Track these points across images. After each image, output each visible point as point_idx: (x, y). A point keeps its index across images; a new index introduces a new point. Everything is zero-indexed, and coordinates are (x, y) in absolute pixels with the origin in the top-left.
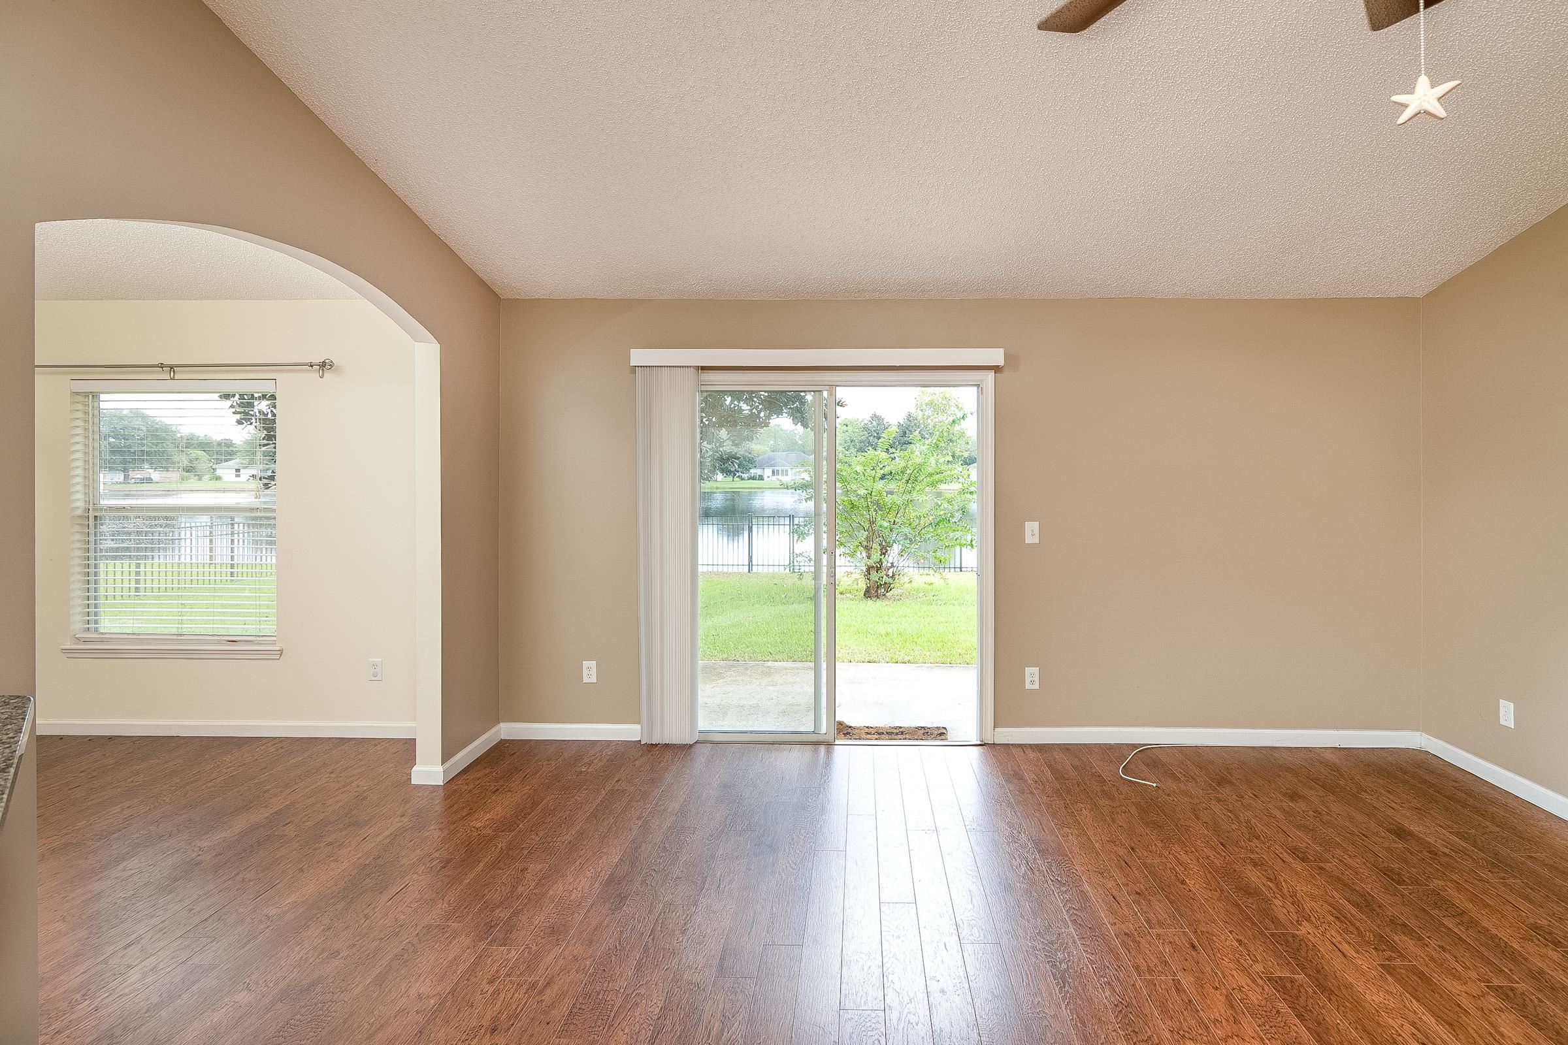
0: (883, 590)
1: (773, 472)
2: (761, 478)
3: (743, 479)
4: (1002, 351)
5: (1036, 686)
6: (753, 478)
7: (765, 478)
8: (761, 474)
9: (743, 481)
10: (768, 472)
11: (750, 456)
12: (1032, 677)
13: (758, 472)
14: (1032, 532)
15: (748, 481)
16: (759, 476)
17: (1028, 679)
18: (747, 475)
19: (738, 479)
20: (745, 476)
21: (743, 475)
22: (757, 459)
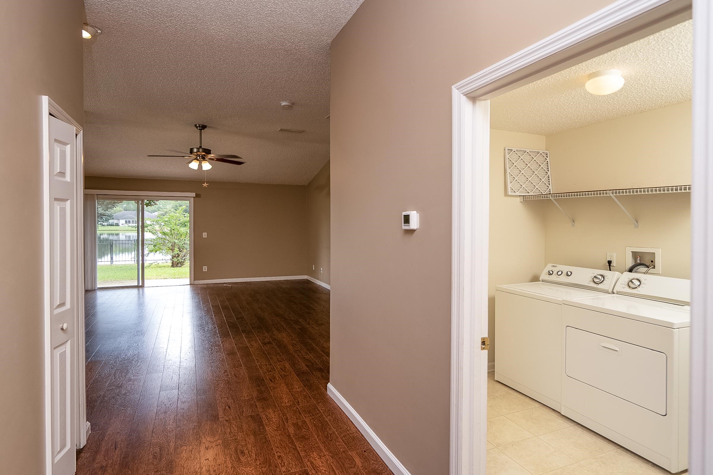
0: (180, 265)
1: (126, 222)
2: (117, 225)
3: (103, 226)
4: (194, 193)
5: (206, 271)
6: (112, 225)
7: (120, 225)
9: (106, 227)
10: (122, 222)
11: (110, 213)
12: (205, 269)
13: (115, 221)
14: (205, 235)
16: (116, 224)
18: (107, 223)
20: (105, 224)
21: (104, 224)
22: (115, 215)
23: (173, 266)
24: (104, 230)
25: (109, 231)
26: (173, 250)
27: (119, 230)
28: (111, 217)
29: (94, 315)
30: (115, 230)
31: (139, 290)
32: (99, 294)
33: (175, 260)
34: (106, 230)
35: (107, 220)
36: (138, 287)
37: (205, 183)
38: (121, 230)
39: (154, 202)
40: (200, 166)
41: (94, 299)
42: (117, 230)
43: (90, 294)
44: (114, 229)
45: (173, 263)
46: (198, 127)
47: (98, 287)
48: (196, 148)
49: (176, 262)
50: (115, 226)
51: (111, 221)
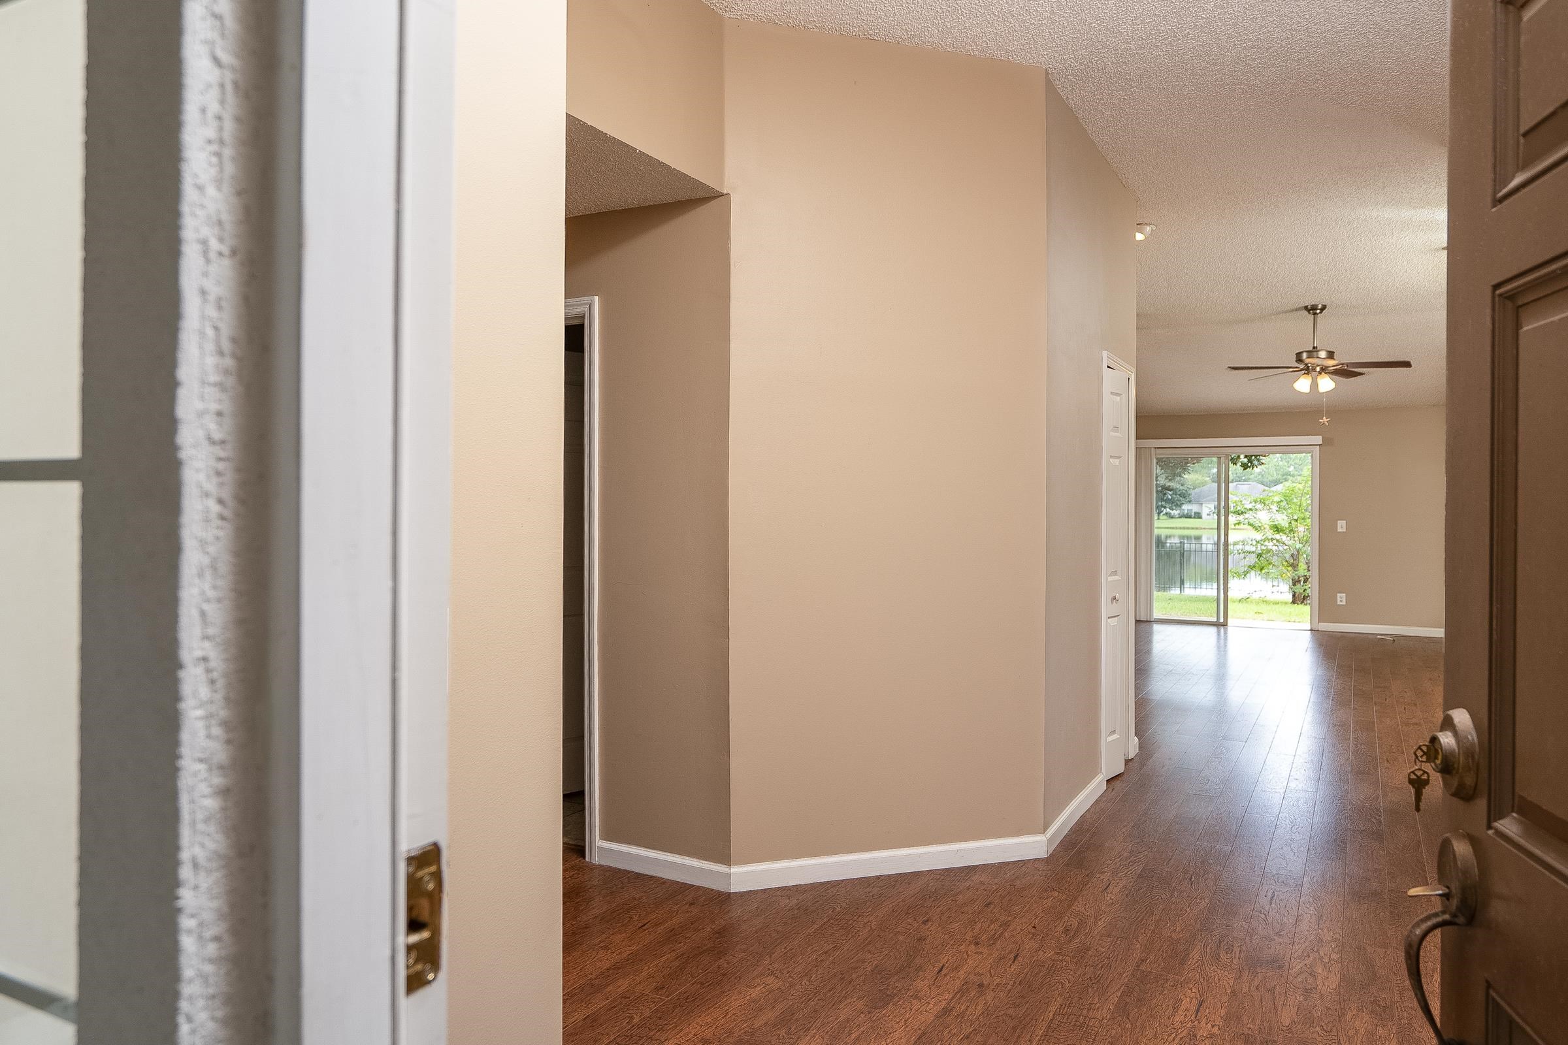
2: (1198, 516)
3: (1172, 517)
4: (1321, 437)
5: (1344, 603)
6: (1188, 516)
7: (1204, 515)
8: (1197, 511)
9: (1174, 520)
11: (1181, 488)
12: (1341, 599)
13: (1194, 508)
14: (1341, 526)
15: (1179, 520)
16: (1195, 513)
17: (1339, 599)
18: (1178, 512)
19: (1165, 517)
20: (1175, 512)
21: (1173, 513)
22: (1192, 492)
23: (1294, 602)
24: (1173, 528)
25: (1182, 530)
26: (1295, 567)
27: (1201, 529)
28: (1185, 496)
29: (1149, 652)
30: (1193, 528)
31: (1218, 628)
32: (1156, 627)
33: (1299, 589)
34: (1177, 528)
35: (1179, 506)
36: (1217, 624)
37: (1324, 418)
38: (1204, 529)
39: (1258, 460)
40: (1314, 385)
41: (1150, 634)
42: (1197, 528)
43: (1143, 625)
44: (1192, 526)
45: (1294, 596)
46: (1311, 310)
47: (1155, 617)
48: (1306, 351)
49: (1301, 594)
50: (1194, 518)
51: (1186, 507)
